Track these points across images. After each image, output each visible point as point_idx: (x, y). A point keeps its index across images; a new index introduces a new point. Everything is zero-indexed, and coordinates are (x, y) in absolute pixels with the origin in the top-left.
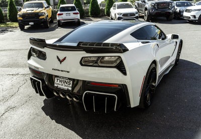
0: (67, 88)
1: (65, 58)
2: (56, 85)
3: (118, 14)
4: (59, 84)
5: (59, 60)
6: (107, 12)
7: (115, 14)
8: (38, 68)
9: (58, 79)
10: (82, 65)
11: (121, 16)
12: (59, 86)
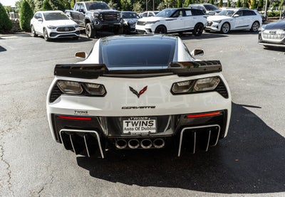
0: (147, 131)
1: (145, 89)
2: (125, 132)
3: (50, 28)
4: (133, 129)
5: (135, 92)
6: (24, 25)
7: (44, 28)
8: (87, 112)
9: (128, 122)
10: (174, 94)
11: (55, 31)
12: (132, 132)
